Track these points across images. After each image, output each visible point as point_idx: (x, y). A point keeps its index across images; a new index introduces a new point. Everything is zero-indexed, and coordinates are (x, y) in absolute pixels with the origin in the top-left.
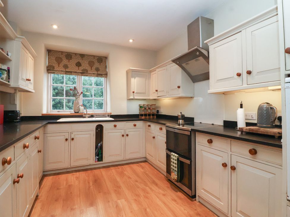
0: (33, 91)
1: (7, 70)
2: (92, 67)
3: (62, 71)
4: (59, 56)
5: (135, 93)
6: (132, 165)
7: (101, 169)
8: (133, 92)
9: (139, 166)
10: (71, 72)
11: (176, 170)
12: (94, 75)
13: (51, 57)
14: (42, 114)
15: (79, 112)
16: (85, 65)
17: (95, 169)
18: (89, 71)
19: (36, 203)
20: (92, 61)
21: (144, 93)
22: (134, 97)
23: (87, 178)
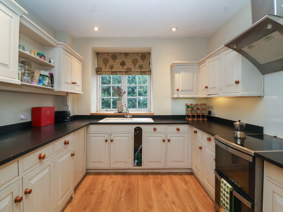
0: (82, 93)
1: (48, 75)
2: (136, 65)
3: (108, 72)
4: (106, 58)
5: (180, 90)
6: (173, 176)
7: (139, 176)
8: (178, 90)
9: (181, 179)
10: (116, 72)
11: (227, 208)
12: (138, 73)
13: (99, 60)
14: (90, 114)
15: (122, 112)
16: (129, 64)
17: (133, 174)
18: (132, 70)
19: (67, 207)
20: (136, 59)
21: (192, 91)
22: (178, 96)
23: (122, 185)
